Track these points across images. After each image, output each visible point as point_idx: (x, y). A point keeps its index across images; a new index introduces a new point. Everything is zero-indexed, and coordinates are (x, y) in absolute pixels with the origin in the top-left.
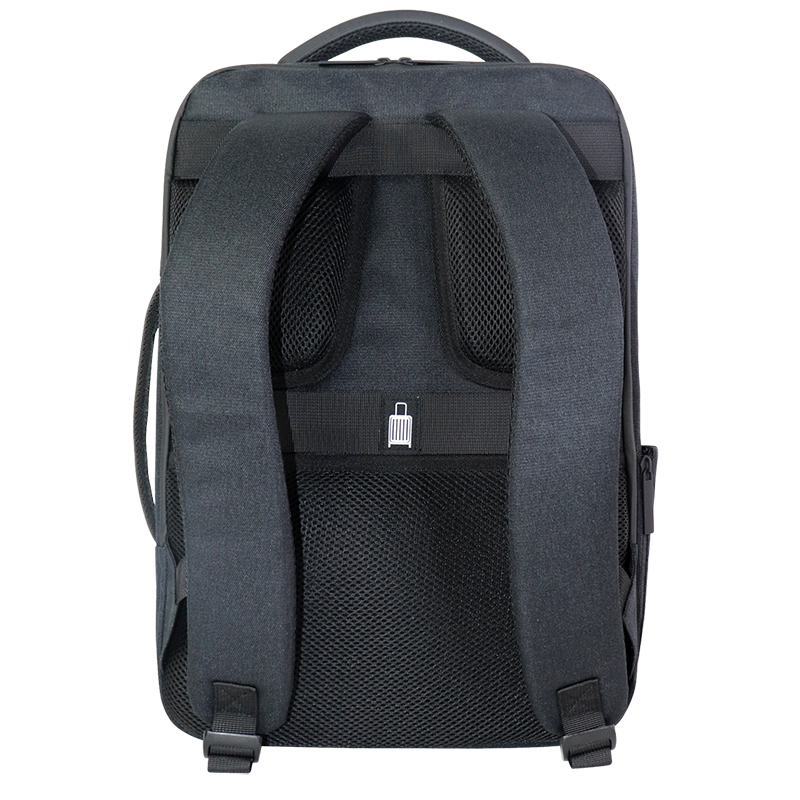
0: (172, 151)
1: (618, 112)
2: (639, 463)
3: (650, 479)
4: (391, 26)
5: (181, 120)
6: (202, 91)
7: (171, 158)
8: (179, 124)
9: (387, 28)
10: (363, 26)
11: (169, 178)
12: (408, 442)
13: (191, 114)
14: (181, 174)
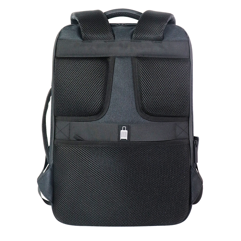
0: (55, 49)
1: (188, 38)
2: (193, 143)
3: (197, 147)
4: (120, 13)
5: (58, 39)
6: (64, 31)
7: (55, 50)
8: (57, 41)
9: (118, 14)
10: (111, 13)
11: (54, 57)
12: (126, 138)
13: (61, 37)
14: (58, 56)
